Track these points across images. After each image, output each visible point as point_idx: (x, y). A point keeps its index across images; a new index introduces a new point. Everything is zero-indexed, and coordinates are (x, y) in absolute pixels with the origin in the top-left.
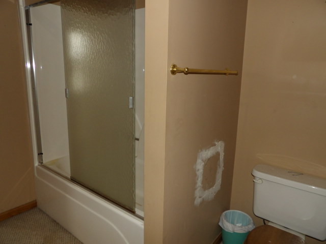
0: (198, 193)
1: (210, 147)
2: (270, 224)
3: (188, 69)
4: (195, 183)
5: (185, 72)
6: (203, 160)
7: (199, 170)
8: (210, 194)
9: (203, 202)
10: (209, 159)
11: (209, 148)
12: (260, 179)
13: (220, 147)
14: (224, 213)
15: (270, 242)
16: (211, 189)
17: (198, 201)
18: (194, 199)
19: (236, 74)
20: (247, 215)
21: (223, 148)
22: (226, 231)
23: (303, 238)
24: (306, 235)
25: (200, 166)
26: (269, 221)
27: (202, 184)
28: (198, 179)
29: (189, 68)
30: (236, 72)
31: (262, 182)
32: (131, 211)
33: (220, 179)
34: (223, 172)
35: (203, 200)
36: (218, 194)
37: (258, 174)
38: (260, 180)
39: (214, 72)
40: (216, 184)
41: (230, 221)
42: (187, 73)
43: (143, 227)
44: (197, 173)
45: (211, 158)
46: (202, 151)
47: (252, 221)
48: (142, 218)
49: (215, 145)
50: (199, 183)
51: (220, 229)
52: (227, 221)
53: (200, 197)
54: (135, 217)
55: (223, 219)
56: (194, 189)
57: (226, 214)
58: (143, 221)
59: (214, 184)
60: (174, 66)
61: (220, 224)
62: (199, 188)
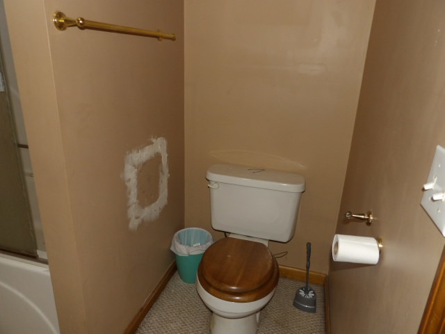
0: (132, 212)
1: (144, 147)
2: (231, 236)
3: (82, 19)
4: (127, 200)
5: (79, 25)
6: (134, 166)
7: (129, 180)
8: (152, 211)
9: (142, 224)
10: (144, 164)
11: (142, 148)
12: (216, 182)
13: (159, 146)
14: (176, 235)
15: (229, 256)
16: (153, 205)
17: (134, 224)
18: (128, 221)
19: (173, 39)
20: (206, 231)
21: (165, 147)
22: (180, 255)
23: (266, 244)
24: (270, 240)
25: (131, 174)
26: (230, 233)
27: (137, 199)
28: (130, 193)
29: (85, 18)
30: (171, 36)
31: (219, 187)
32: (32, 256)
33: (166, 190)
34: (169, 180)
35: (143, 221)
36: (165, 210)
37: (213, 177)
38: (216, 184)
39: (134, 31)
40: (159, 198)
41: (186, 243)
42: (83, 27)
43: (48, 274)
44: (128, 184)
45: (147, 161)
46: (131, 152)
47: (211, 237)
48: (45, 262)
49: (152, 143)
50: (133, 198)
51: (173, 256)
52: (181, 243)
53: (137, 218)
54: (38, 263)
55: (175, 242)
56: (125, 207)
57: (179, 235)
58: (47, 266)
59: (158, 198)
60: (59, 15)
61: (172, 249)
62: (134, 206)
